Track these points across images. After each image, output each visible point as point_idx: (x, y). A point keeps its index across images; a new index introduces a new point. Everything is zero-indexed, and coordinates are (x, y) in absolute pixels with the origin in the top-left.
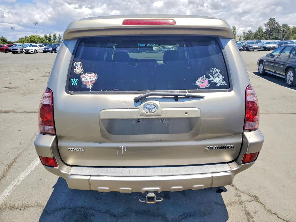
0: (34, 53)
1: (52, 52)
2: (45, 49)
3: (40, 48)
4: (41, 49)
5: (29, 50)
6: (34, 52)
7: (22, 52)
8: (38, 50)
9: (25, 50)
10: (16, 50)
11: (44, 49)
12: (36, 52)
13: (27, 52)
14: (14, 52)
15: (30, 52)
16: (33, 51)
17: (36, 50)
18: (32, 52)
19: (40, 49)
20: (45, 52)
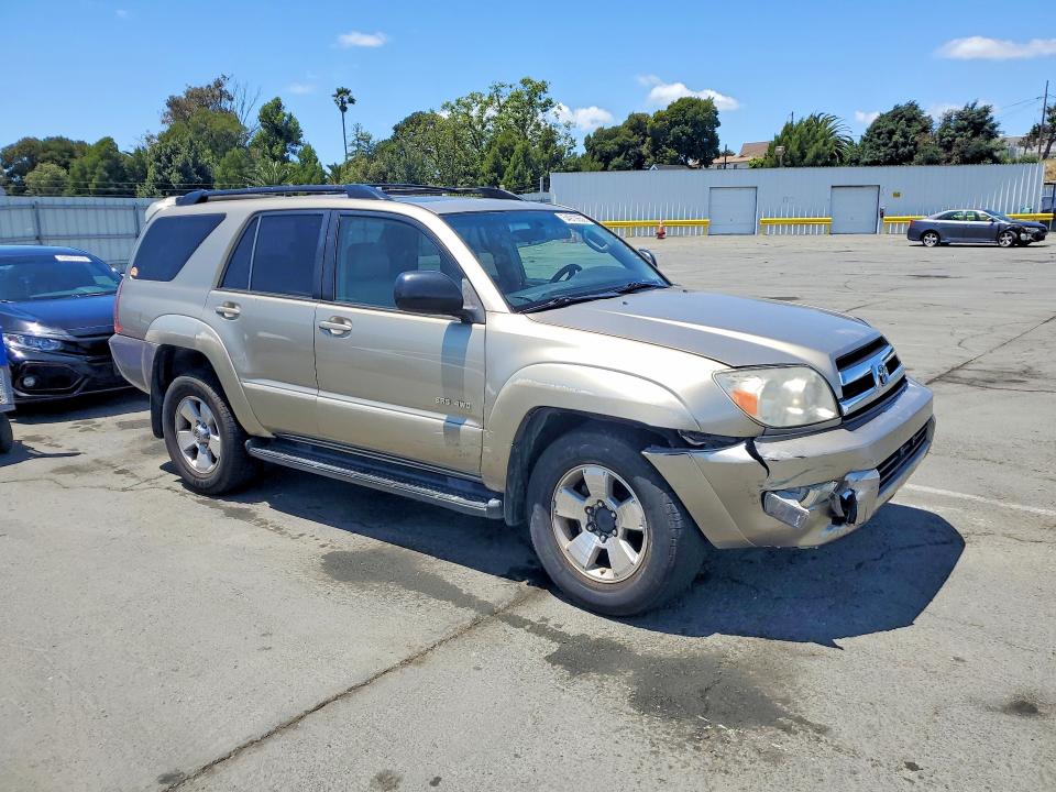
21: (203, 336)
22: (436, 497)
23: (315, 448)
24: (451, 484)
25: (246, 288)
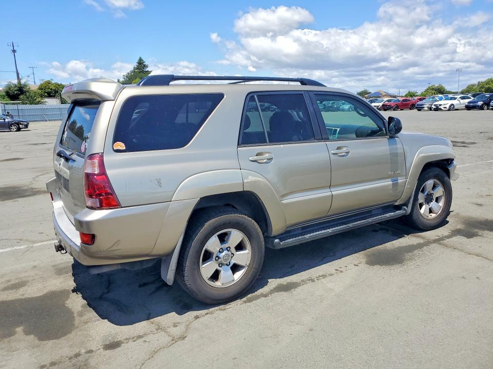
0: (449, 110)
1: (481, 108)
2: (469, 103)
3: (462, 101)
4: (463, 104)
5: (440, 105)
6: (448, 108)
7: (430, 109)
8: (457, 105)
9: (435, 105)
10: (422, 106)
11: (467, 104)
12: (452, 108)
13: (437, 109)
14: (420, 109)
15: (443, 109)
16: (448, 106)
17: (453, 105)
18: (446, 108)
19: (460, 104)
20: (468, 108)
21: (251, 178)
22: (388, 216)
23: (303, 228)
24: (374, 212)
25: (266, 142)
